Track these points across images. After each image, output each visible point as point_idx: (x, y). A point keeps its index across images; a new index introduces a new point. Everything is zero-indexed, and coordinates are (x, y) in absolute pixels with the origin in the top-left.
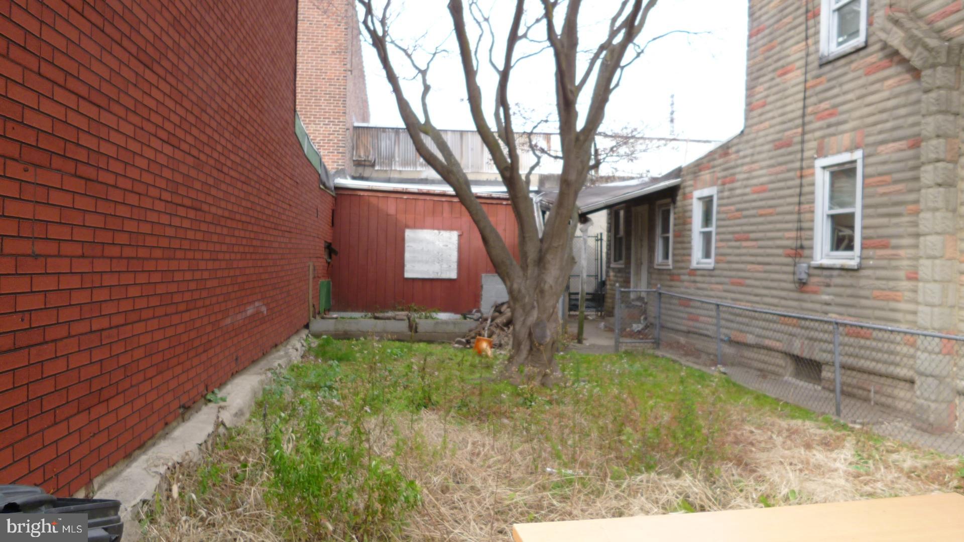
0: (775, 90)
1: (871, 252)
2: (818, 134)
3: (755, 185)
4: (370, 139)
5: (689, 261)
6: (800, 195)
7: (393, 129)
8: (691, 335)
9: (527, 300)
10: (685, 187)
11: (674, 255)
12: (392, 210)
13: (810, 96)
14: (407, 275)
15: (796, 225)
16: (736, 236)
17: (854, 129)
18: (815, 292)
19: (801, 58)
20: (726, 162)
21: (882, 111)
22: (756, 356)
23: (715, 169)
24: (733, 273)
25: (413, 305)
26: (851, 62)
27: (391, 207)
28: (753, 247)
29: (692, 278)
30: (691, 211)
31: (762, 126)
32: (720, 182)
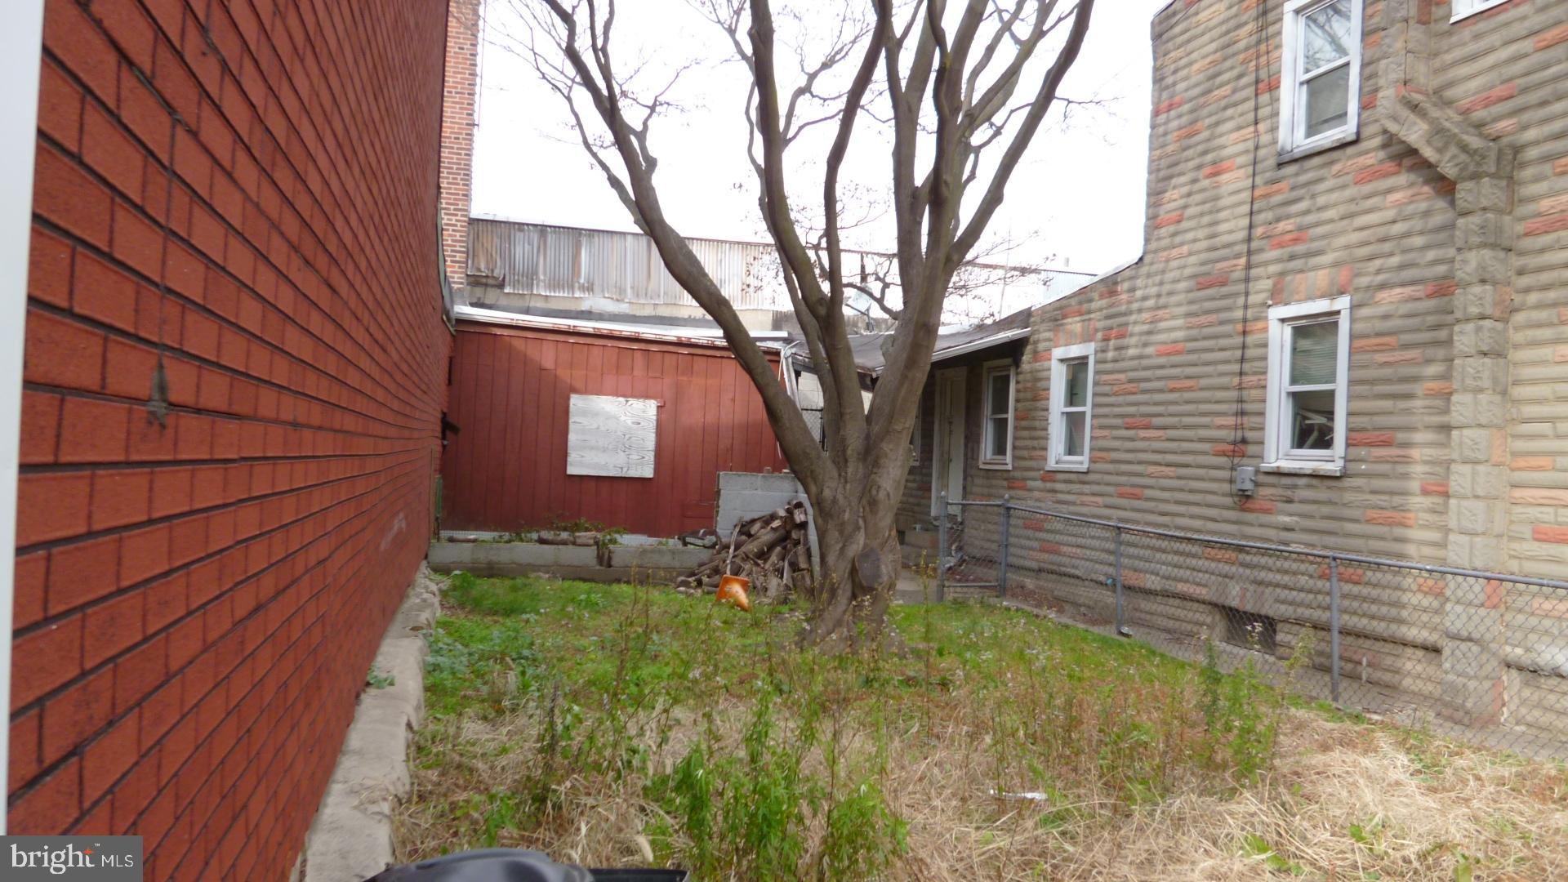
0: (1198, 198)
1: (1363, 452)
2: (1272, 269)
3: (1164, 343)
4: (497, 241)
5: (1045, 459)
6: (1242, 360)
7: (535, 226)
8: (1044, 574)
9: (847, 516)
10: (1036, 342)
11: (1014, 448)
12: (548, 362)
13: (1260, 211)
14: (571, 470)
15: (1234, 407)
16: (1128, 420)
17: (1336, 264)
18: (1268, 511)
19: (1247, 151)
20: (1111, 306)
21: (1384, 240)
22: (1160, 608)
23: (1092, 316)
24: (1123, 479)
25: (583, 520)
26: (1332, 163)
27: (547, 356)
28: (1158, 439)
29: (1049, 485)
30: (1048, 379)
31: (1174, 252)
32: (1099, 335)
